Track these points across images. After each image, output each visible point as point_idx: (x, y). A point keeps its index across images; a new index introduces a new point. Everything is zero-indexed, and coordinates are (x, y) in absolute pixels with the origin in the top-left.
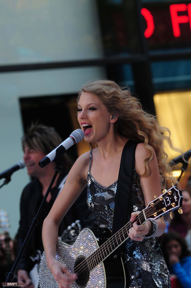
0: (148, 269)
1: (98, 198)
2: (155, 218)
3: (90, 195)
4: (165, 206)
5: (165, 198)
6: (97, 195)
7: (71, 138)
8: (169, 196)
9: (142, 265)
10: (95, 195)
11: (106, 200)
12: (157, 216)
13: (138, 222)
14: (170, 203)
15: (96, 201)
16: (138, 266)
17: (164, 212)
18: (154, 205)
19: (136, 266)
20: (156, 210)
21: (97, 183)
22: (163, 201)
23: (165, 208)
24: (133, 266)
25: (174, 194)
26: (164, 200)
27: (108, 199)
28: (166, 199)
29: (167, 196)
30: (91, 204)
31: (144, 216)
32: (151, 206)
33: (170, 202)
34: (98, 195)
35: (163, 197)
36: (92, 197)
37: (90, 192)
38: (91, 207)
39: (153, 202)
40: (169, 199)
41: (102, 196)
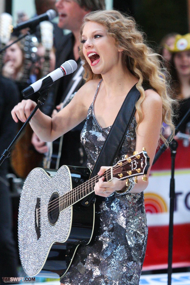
0: (123, 225)
1: (92, 136)
2: (120, 179)
3: (85, 130)
4: (131, 169)
5: (133, 161)
6: (91, 132)
7: (61, 69)
8: (137, 160)
9: (118, 219)
10: (90, 131)
11: (98, 141)
12: (122, 177)
13: (105, 177)
14: (136, 168)
15: (89, 138)
16: (113, 219)
17: (129, 175)
18: (122, 165)
19: (111, 218)
20: (122, 171)
21: (95, 119)
22: (130, 164)
23: (130, 172)
24: (108, 218)
25: (141, 159)
26: (132, 162)
27: (100, 141)
28: (134, 163)
29: (135, 160)
30: (83, 139)
31: (111, 174)
32: (118, 166)
33: (136, 166)
34: (93, 132)
35: (132, 160)
36: (87, 133)
37: (87, 126)
38: (83, 142)
39: (122, 162)
40: (137, 163)
41: (96, 135)
